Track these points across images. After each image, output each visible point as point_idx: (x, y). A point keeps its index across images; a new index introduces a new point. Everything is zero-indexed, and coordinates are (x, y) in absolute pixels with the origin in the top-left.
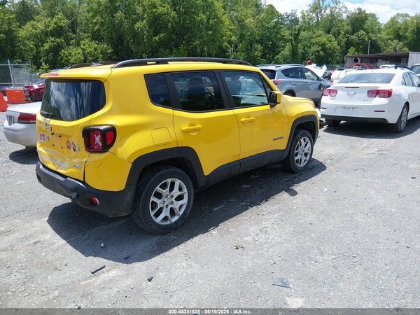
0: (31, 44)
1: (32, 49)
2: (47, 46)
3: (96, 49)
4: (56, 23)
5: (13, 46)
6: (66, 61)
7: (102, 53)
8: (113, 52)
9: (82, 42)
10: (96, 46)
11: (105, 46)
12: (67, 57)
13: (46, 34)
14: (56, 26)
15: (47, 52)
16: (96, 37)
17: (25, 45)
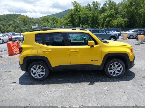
0: (102, 20)
1: (102, 21)
2: (106, 20)
3: (122, 21)
4: (110, 13)
5: (97, 21)
6: (111, 25)
7: (124, 22)
8: (128, 22)
9: (118, 18)
10: (122, 19)
11: (126, 19)
12: (112, 24)
13: (107, 16)
14: (110, 14)
15: (106, 22)
16: (124, 16)
17: (100, 20)
